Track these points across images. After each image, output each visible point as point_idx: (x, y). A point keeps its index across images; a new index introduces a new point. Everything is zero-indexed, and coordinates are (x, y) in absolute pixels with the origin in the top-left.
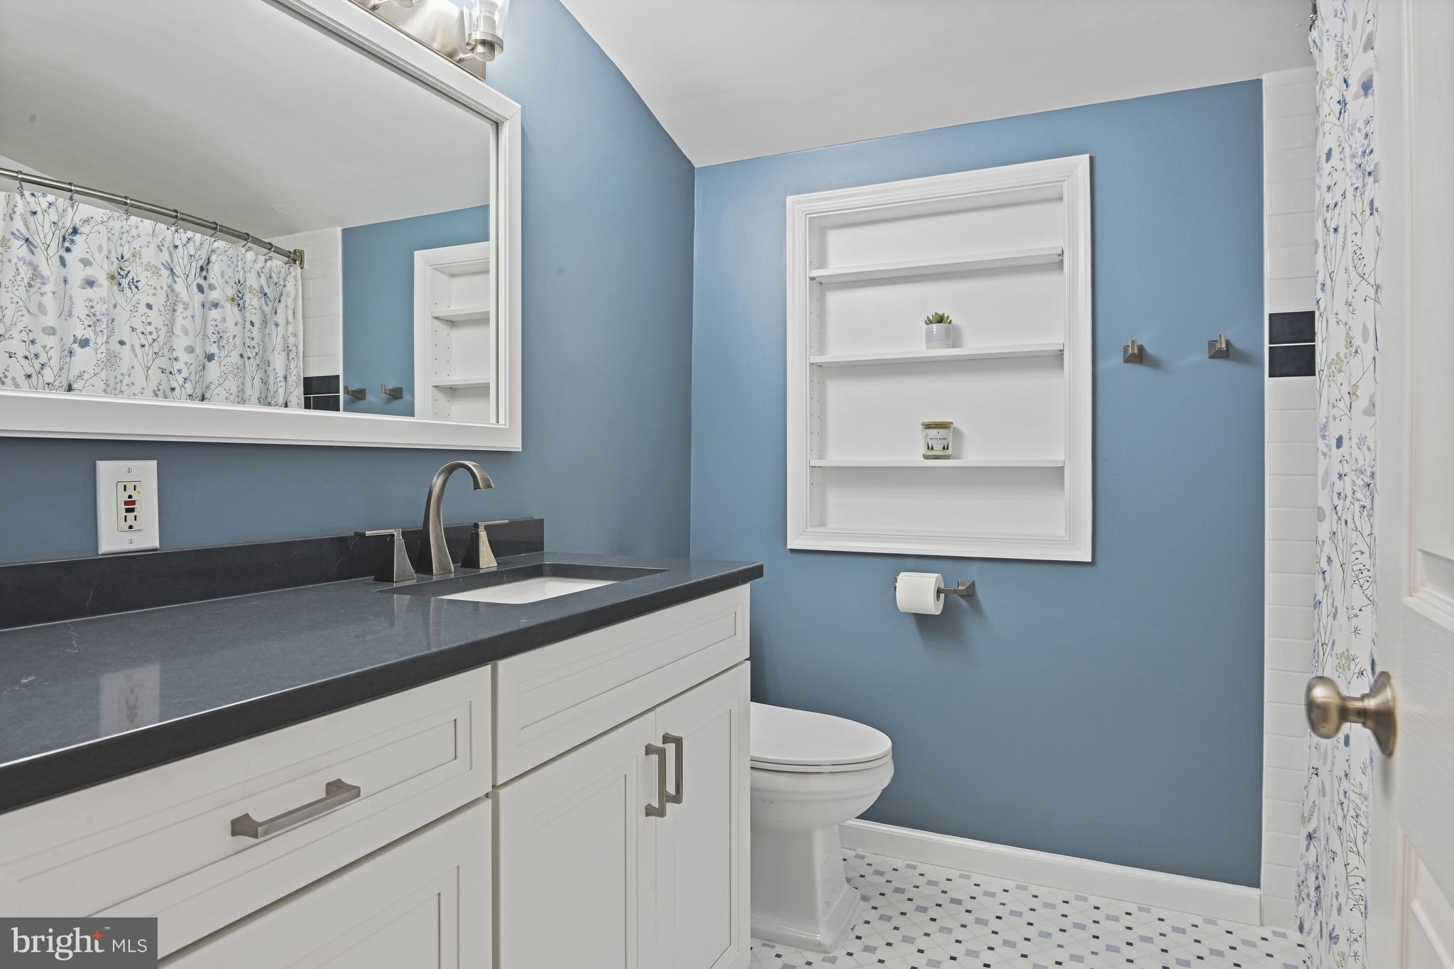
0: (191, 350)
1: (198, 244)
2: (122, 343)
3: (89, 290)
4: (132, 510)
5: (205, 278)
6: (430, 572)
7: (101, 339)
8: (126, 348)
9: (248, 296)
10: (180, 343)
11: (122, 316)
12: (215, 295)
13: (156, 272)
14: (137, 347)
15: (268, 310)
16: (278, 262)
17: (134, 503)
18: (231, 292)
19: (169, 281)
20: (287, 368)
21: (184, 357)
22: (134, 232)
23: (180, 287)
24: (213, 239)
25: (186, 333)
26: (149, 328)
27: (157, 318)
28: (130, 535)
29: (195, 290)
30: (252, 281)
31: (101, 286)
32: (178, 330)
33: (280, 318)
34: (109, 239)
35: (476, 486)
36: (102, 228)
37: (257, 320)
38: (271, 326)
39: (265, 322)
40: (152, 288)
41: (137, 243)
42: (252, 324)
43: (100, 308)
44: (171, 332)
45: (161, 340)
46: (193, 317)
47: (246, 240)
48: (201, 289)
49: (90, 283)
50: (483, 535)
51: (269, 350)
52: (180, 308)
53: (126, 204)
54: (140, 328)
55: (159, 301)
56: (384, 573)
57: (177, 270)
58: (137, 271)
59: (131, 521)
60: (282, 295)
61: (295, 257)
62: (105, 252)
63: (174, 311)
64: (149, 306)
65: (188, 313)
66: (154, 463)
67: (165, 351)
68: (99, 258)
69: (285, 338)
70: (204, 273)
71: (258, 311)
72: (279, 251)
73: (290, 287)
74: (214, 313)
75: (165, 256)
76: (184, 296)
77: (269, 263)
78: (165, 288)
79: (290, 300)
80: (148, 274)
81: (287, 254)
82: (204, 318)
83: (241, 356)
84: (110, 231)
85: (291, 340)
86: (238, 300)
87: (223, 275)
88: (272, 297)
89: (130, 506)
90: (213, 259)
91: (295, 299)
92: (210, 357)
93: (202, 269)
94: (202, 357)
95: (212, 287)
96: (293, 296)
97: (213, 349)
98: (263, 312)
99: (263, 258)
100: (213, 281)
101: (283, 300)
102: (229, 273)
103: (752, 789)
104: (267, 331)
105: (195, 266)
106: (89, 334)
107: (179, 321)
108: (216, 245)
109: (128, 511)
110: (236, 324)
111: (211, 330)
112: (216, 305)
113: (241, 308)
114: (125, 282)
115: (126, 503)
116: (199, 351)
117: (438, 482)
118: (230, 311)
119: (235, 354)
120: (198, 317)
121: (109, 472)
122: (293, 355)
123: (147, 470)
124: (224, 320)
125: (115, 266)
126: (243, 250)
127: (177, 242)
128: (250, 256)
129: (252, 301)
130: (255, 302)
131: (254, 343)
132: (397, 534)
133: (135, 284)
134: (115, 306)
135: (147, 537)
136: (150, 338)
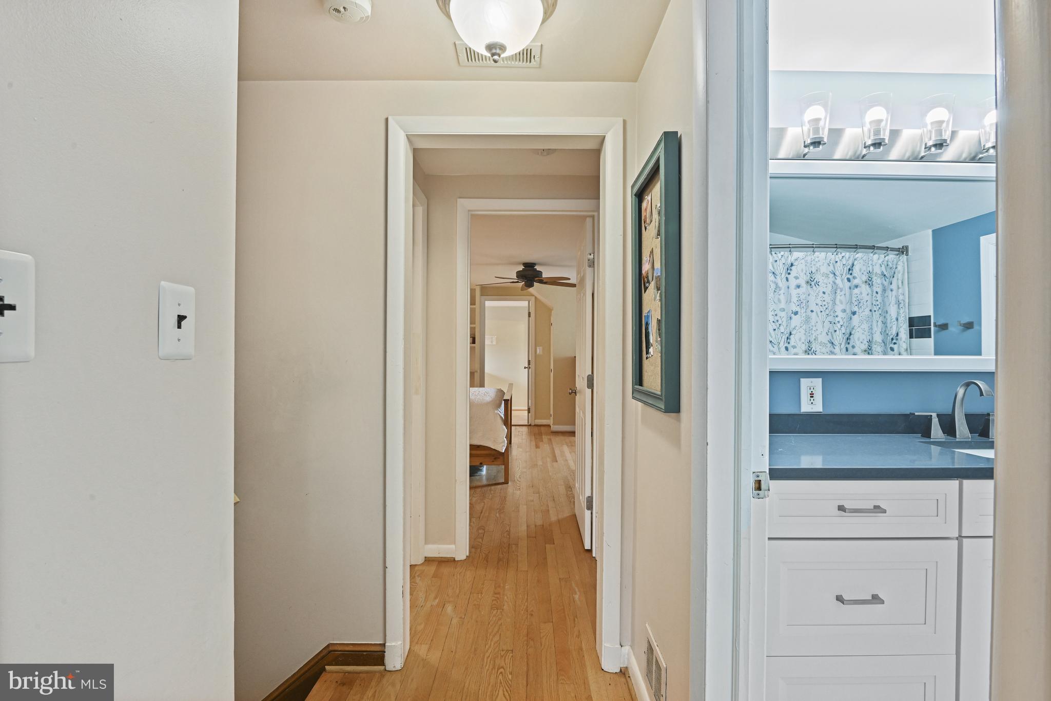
0: (844, 311)
1: (847, 258)
2: (812, 311)
3: (798, 290)
4: (812, 397)
5: (851, 274)
6: (955, 436)
7: (803, 311)
8: (814, 313)
9: (874, 278)
10: (839, 308)
11: (812, 299)
12: (856, 282)
13: (827, 276)
14: (819, 313)
15: (886, 283)
16: (892, 256)
17: (813, 394)
18: (865, 278)
19: (834, 279)
20: (898, 313)
21: (841, 315)
22: (817, 260)
23: (838, 281)
24: (855, 253)
25: (841, 303)
26: (824, 303)
27: (827, 298)
28: (812, 406)
29: (846, 281)
30: (877, 270)
31: (803, 287)
32: (837, 302)
33: (894, 286)
34: (806, 265)
35: (982, 394)
36: (803, 261)
37: (880, 290)
38: (889, 293)
39: (884, 290)
40: (825, 284)
41: (818, 265)
42: (877, 293)
43: (803, 297)
44: (834, 303)
45: (830, 308)
46: (845, 295)
47: (874, 249)
48: (849, 280)
49: (798, 287)
51: (887, 304)
52: (838, 291)
53: (813, 247)
54: (820, 304)
55: (828, 290)
56: (927, 433)
57: (837, 273)
58: (818, 277)
59: (812, 401)
60: (895, 273)
61: (903, 251)
62: (804, 272)
63: (836, 293)
64: (824, 293)
65: (843, 293)
66: (821, 379)
67: (832, 313)
68: (802, 275)
69: (897, 297)
70: (851, 272)
71: (881, 286)
72: (893, 249)
73: (900, 268)
74: (856, 291)
75: (831, 268)
76: (841, 285)
77: (887, 257)
78: (831, 283)
79: (900, 275)
80: (823, 278)
81: (898, 250)
82: (851, 295)
83: (871, 311)
84: (806, 262)
85: (901, 297)
86: (869, 282)
87: (860, 271)
88: (888, 276)
89: (812, 395)
90: (855, 263)
91: (903, 274)
92: (854, 313)
93: (849, 270)
94: (850, 313)
95: (854, 278)
96: (901, 273)
97: (856, 309)
98: (883, 285)
99: (883, 256)
100: (856, 275)
101: (895, 276)
102: (864, 268)
104: (886, 295)
105: (846, 269)
106: (798, 309)
107: (838, 297)
108: (857, 256)
109: (811, 397)
110: (868, 295)
111: (854, 299)
112: (856, 287)
113: (871, 285)
114: (813, 283)
115: (810, 394)
116: (848, 311)
117: (961, 391)
118: (865, 289)
119: (867, 311)
120: (848, 294)
121: (805, 383)
122: (901, 305)
123: (818, 382)
124: (861, 293)
125: (809, 277)
126: (872, 254)
127: (837, 260)
128: (876, 256)
129: (877, 281)
130: (879, 281)
131: (878, 303)
132: (934, 415)
133: (817, 284)
134: (809, 295)
135: (817, 407)
136: (825, 308)
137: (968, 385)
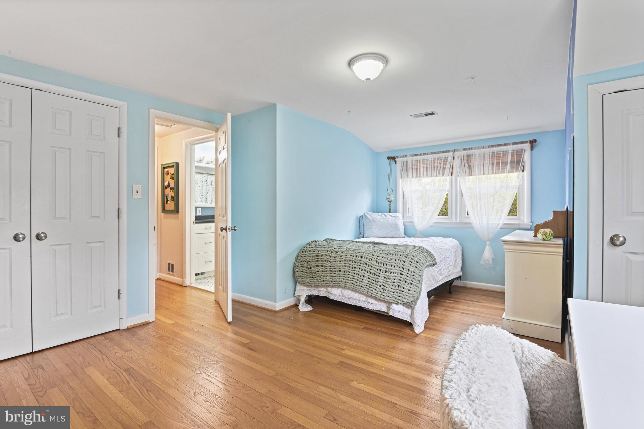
0: (205, 192)
1: (206, 177)
10: (204, 191)
12: (208, 184)
18: (210, 183)
21: (204, 193)
23: (203, 183)
27: (200, 188)
32: (203, 189)
44: (202, 190)
52: (203, 186)
55: (201, 186)
58: (198, 182)
82: (207, 187)
86: (211, 184)
90: (208, 179)
92: (208, 193)
94: (206, 193)
95: (208, 183)
97: (208, 192)
102: (210, 180)
112: (208, 185)
116: (206, 192)
118: (210, 186)
119: (211, 192)
120: (206, 187)
124: (209, 187)
133: (198, 184)
135: (200, 214)
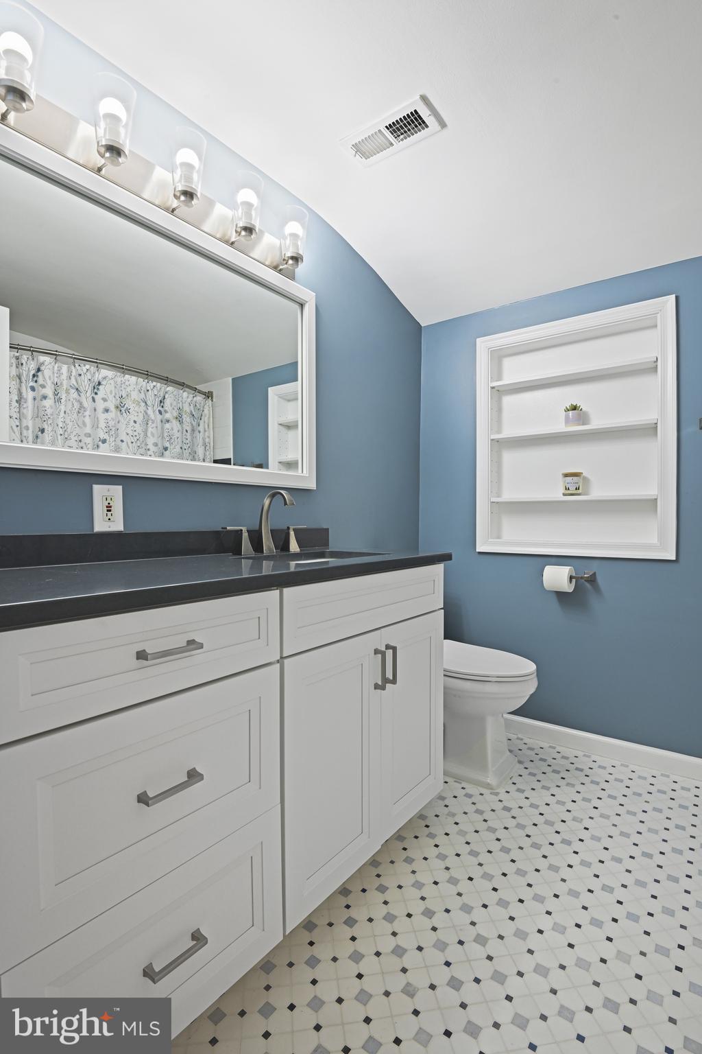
0: (156, 445)
1: (159, 388)
2: (122, 441)
3: (106, 414)
4: (110, 511)
5: (163, 407)
6: (262, 552)
7: (113, 439)
8: (124, 444)
9: (184, 416)
10: (151, 441)
11: (122, 427)
12: (168, 416)
13: (138, 404)
14: (130, 443)
15: (194, 424)
16: (199, 398)
17: (111, 507)
18: (175, 414)
19: (145, 408)
20: (205, 455)
21: (153, 448)
22: (127, 383)
23: (150, 412)
24: (166, 386)
25: (153, 436)
26: (135, 433)
27: (139, 428)
28: (110, 523)
29: (158, 413)
30: (186, 408)
31: (111, 412)
32: (149, 434)
33: (201, 428)
34: (115, 387)
35: (286, 504)
36: (112, 382)
37: (189, 429)
38: (197, 432)
39: (193, 430)
40: (136, 412)
41: (128, 389)
42: (187, 431)
43: (111, 423)
44: (146, 435)
45: (141, 439)
46: (157, 427)
47: (183, 386)
48: (160, 412)
49: (107, 411)
50: (292, 533)
51: (196, 445)
52: (150, 423)
53: (123, 368)
54: (131, 433)
55: (140, 419)
56: (237, 551)
57: (149, 403)
58: (129, 404)
59: (109, 516)
60: (202, 415)
61: (209, 395)
62: (113, 394)
63: (147, 424)
64: (135, 422)
65: (154, 425)
66: (121, 487)
67: (143, 445)
68: (111, 397)
69: (204, 439)
70: (162, 404)
71: (190, 424)
72: (200, 392)
73: (206, 411)
74: (167, 426)
75: (142, 396)
76: (152, 416)
77: (195, 398)
78: (143, 412)
79: (206, 418)
80: (134, 405)
81: (204, 393)
82: (162, 428)
83: (181, 448)
84: (116, 383)
85: (207, 440)
86: (179, 418)
87: (171, 405)
88: (197, 417)
89: (109, 508)
90: (166, 397)
91: (209, 418)
92: (166, 449)
93: (161, 402)
94: (162, 448)
95: (166, 412)
96: (207, 416)
97: (167, 445)
98: (192, 425)
99: (192, 396)
100: (166, 408)
101: (203, 417)
102: (175, 403)
103: (445, 688)
104: (195, 435)
105: (158, 400)
106: (106, 436)
107: (150, 430)
108: (168, 389)
109: (108, 511)
110: (178, 431)
111: (166, 434)
112: (168, 421)
113: (181, 422)
114: (123, 409)
115: (107, 507)
116: (160, 445)
117: (267, 502)
118: (175, 424)
119: (178, 447)
120: (159, 427)
121: (98, 489)
122: (207, 448)
123: (117, 491)
124: (172, 429)
125: (119, 401)
126: (182, 391)
127: (149, 388)
128: (185, 394)
129: (187, 419)
130: (188, 420)
131: (188, 441)
132: (244, 529)
133: (128, 410)
134: (119, 422)
135: (118, 526)
136: (136, 439)
137: (273, 496)
